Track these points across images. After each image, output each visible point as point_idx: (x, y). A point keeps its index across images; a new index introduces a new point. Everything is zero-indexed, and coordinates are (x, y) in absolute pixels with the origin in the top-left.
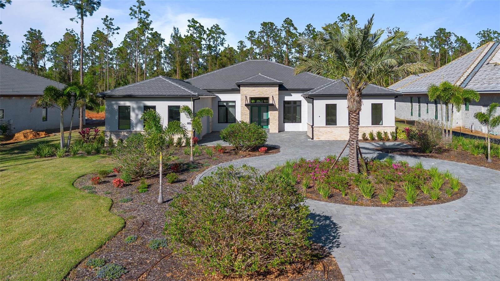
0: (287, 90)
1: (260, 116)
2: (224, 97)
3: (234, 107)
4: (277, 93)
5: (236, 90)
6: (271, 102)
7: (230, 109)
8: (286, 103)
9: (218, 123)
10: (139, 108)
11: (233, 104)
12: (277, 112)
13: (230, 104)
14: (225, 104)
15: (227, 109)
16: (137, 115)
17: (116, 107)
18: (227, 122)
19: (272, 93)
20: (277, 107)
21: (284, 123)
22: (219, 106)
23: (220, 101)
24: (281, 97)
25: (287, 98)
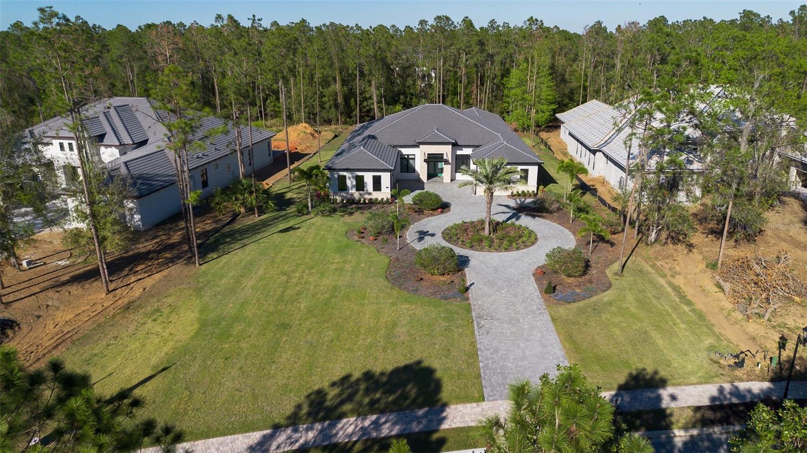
0: (459, 146)
1: (435, 166)
2: (405, 151)
3: (414, 159)
4: (451, 150)
5: (417, 146)
6: (445, 157)
7: (411, 161)
8: (457, 156)
9: (401, 172)
10: (353, 177)
11: (413, 157)
12: (450, 166)
13: (410, 157)
14: (406, 157)
15: (408, 161)
16: (352, 182)
17: (336, 176)
18: (408, 172)
19: (446, 151)
20: (450, 161)
21: (456, 172)
22: (401, 158)
23: (402, 154)
24: (453, 152)
25: (459, 152)
